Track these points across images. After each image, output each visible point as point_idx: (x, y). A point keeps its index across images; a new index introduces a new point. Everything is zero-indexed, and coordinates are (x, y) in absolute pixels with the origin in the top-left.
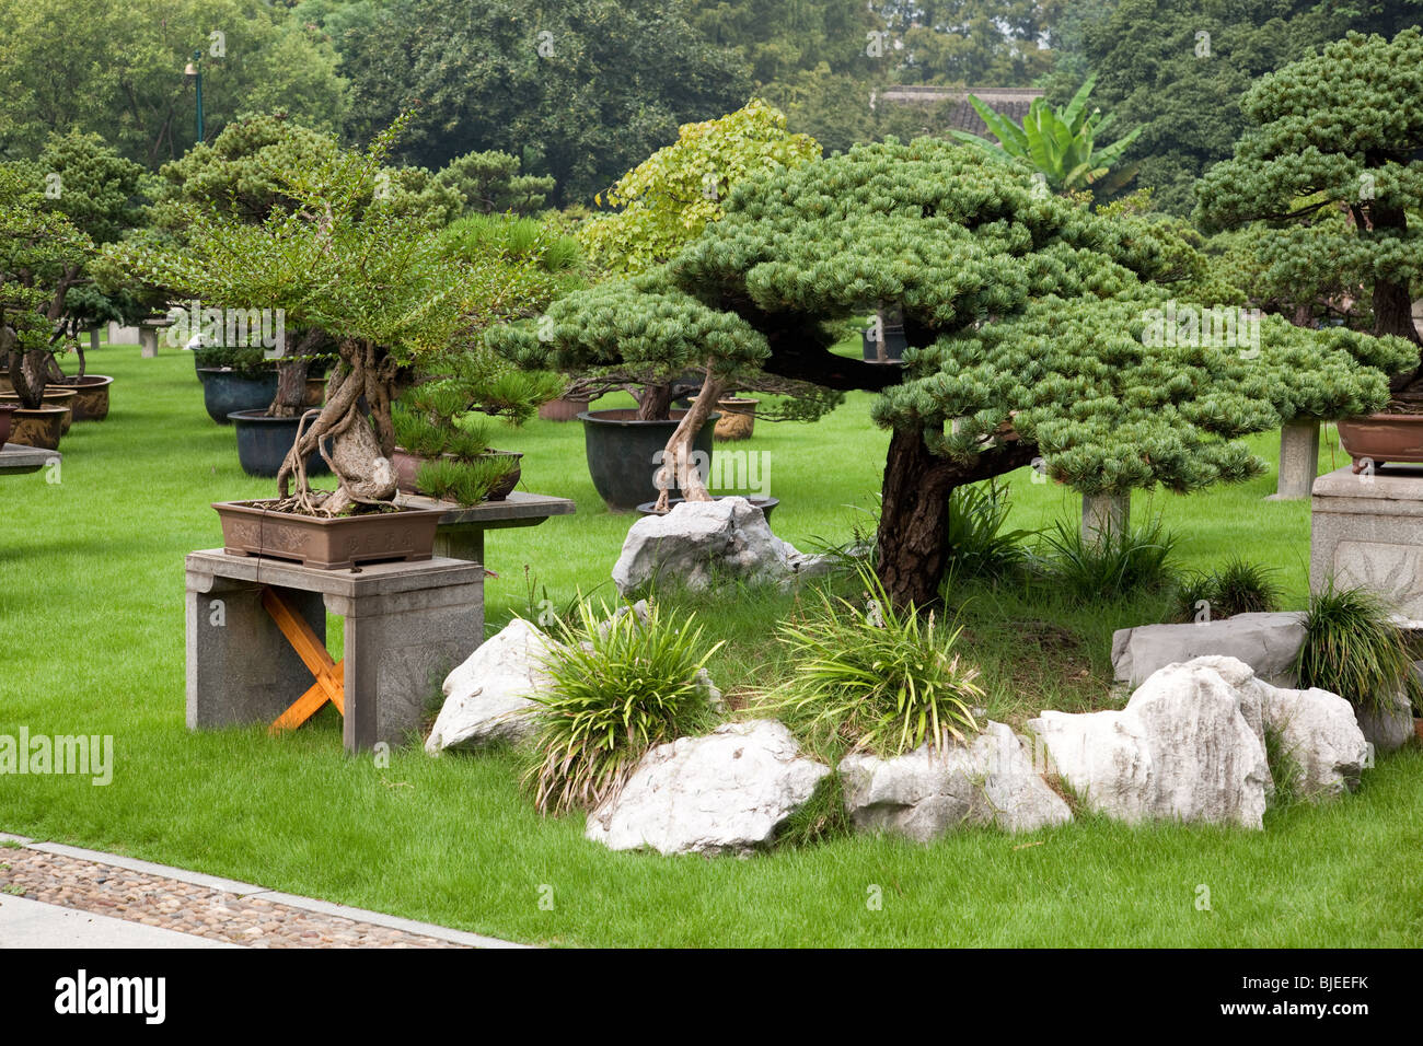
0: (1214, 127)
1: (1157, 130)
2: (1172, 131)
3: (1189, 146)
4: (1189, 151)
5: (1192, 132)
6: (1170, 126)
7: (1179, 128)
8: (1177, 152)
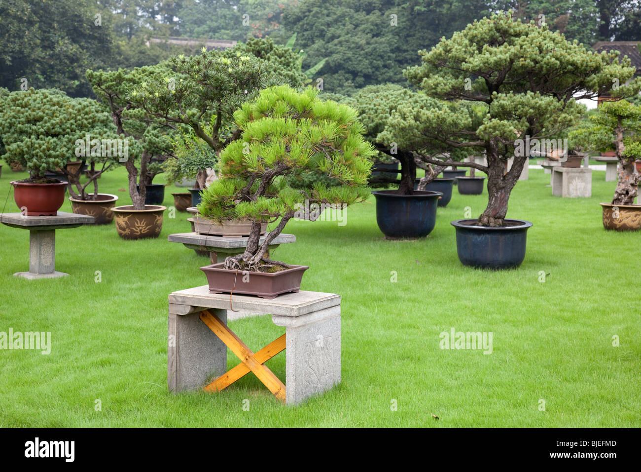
0: (360, 60)
1: (333, 61)
2: (342, 62)
3: (348, 69)
4: (349, 72)
5: (350, 63)
6: (341, 59)
7: (344, 60)
8: (343, 72)
